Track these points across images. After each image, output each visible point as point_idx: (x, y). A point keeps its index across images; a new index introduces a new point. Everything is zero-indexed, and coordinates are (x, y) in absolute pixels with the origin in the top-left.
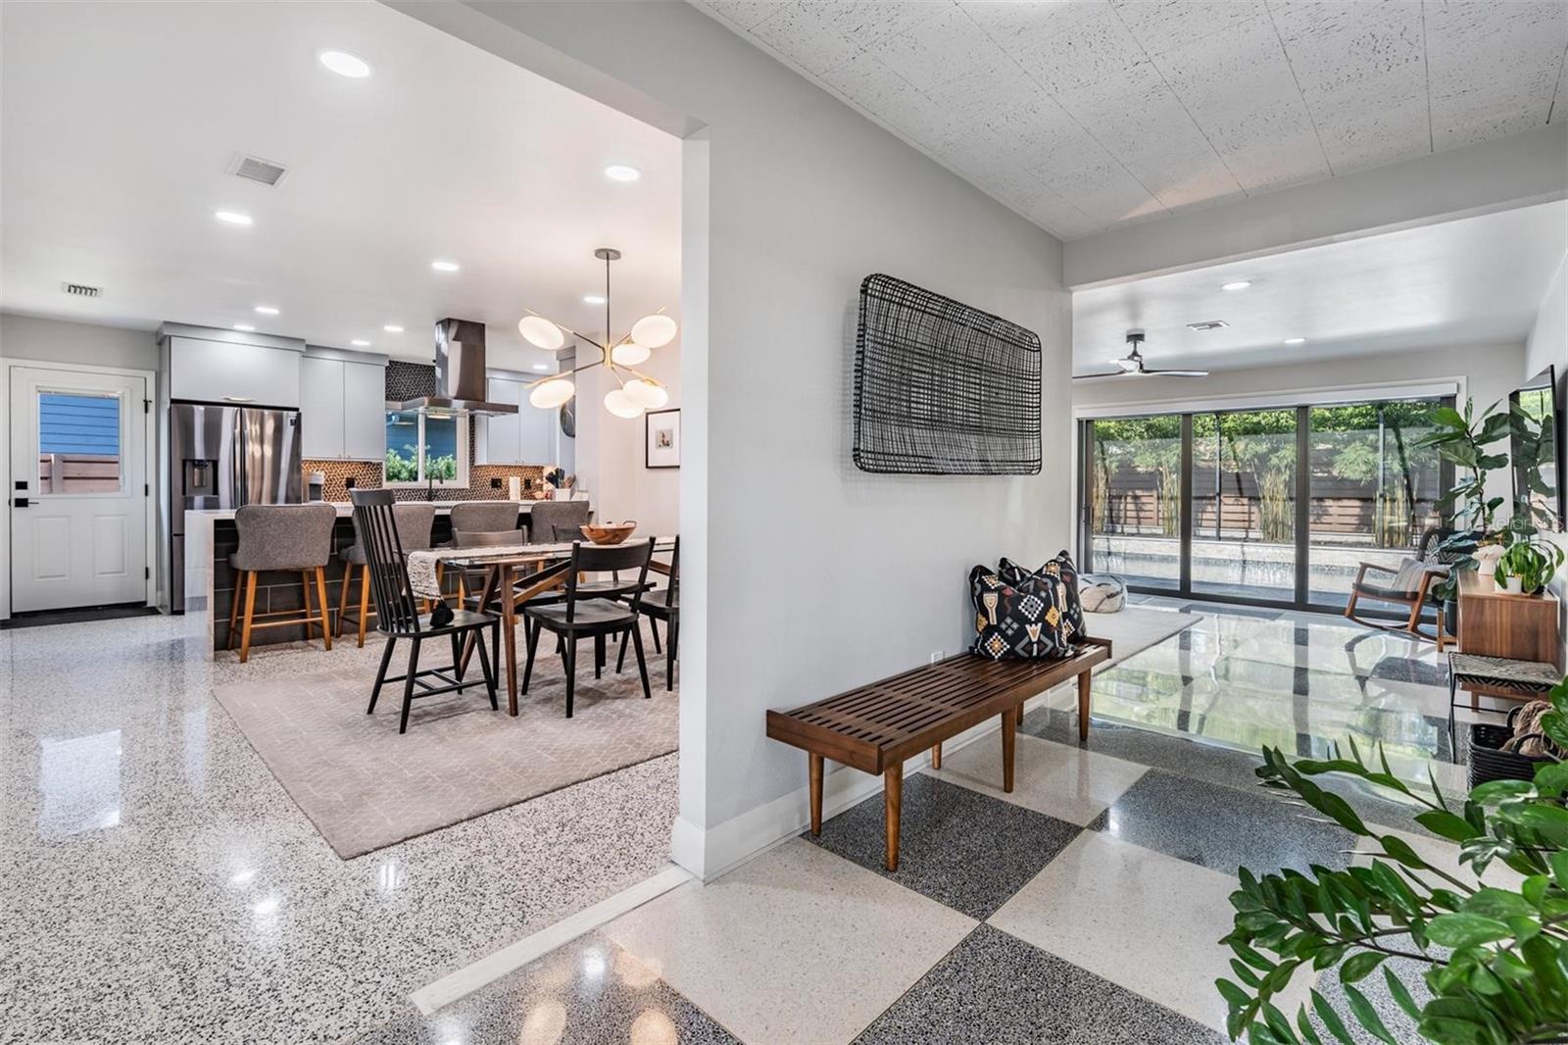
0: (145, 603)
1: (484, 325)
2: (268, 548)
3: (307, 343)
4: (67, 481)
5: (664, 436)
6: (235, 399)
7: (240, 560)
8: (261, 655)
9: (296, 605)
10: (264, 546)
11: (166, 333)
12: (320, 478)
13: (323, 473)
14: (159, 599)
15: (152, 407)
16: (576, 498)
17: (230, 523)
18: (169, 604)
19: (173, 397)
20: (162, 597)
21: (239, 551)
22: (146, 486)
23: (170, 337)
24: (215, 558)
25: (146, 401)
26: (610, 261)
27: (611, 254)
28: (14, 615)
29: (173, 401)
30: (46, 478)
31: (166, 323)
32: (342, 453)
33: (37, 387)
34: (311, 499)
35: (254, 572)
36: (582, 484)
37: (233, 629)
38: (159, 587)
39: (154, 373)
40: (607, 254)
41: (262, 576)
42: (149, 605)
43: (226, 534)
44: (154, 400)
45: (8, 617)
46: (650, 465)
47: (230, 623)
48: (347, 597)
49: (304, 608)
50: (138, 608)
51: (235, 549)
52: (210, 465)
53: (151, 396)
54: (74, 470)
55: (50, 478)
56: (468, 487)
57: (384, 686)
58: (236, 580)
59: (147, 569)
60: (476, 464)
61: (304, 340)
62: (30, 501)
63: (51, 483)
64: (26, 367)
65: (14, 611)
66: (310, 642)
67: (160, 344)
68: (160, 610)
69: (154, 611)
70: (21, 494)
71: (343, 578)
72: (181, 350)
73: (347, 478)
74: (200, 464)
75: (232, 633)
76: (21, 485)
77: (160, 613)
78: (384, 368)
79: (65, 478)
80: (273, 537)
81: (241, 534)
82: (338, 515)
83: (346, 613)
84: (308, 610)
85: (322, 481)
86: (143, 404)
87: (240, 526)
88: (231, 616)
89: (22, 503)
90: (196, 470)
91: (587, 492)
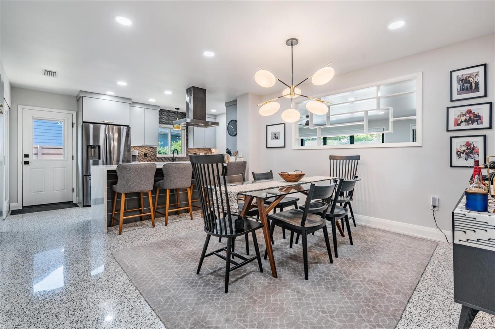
0: (72, 202)
1: (205, 90)
2: (130, 183)
3: (133, 101)
4: (43, 155)
5: (275, 134)
6: (106, 122)
7: (118, 188)
8: (126, 230)
9: (137, 206)
10: (129, 182)
11: (81, 95)
12: (136, 153)
13: (137, 151)
14: (78, 200)
15: (75, 125)
16: (239, 160)
17: (114, 171)
18: (82, 202)
19: (83, 121)
20: (79, 200)
21: (118, 184)
22: (73, 156)
23: (83, 96)
24: (107, 187)
25: (73, 123)
26: (293, 46)
27: (294, 41)
28: (23, 207)
29: (84, 122)
30: (36, 154)
31: (81, 91)
32: (144, 143)
33: (32, 117)
34: (133, 161)
35: (124, 193)
36: (240, 154)
37: (113, 218)
38: (78, 195)
39: (76, 112)
40: (292, 42)
41: (127, 195)
42: (74, 202)
43: (112, 177)
44: (76, 123)
45: (21, 208)
46: (268, 147)
47: (112, 215)
48: (158, 202)
49: (141, 207)
50: (70, 204)
51: (116, 183)
52: (97, 147)
53: (75, 121)
54: (46, 151)
55: (38, 154)
56: (186, 156)
57: (205, 258)
58: (114, 196)
59: (73, 188)
60: (188, 148)
61: (131, 99)
62: (29, 162)
63: (38, 156)
64: (28, 109)
65: (23, 206)
66: (144, 222)
67: (78, 101)
68: (78, 204)
69: (76, 205)
70: (26, 159)
71: (156, 194)
72: (87, 102)
73: (144, 153)
74: (93, 147)
75: (113, 219)
76: (26, 156)
77: (79, 206)
78: (158, 111)
79: (42, 154)
80: (133, 178)
81: (119, 176)
82: (157, 168)
83: (157, 209)
84: (142, 208)
85: (137, 154)
86: (72, 124)
87: (118, 173)
88: (112, 212)
89: (27, 163)
90: (92, 149)
91: (243, 157)
